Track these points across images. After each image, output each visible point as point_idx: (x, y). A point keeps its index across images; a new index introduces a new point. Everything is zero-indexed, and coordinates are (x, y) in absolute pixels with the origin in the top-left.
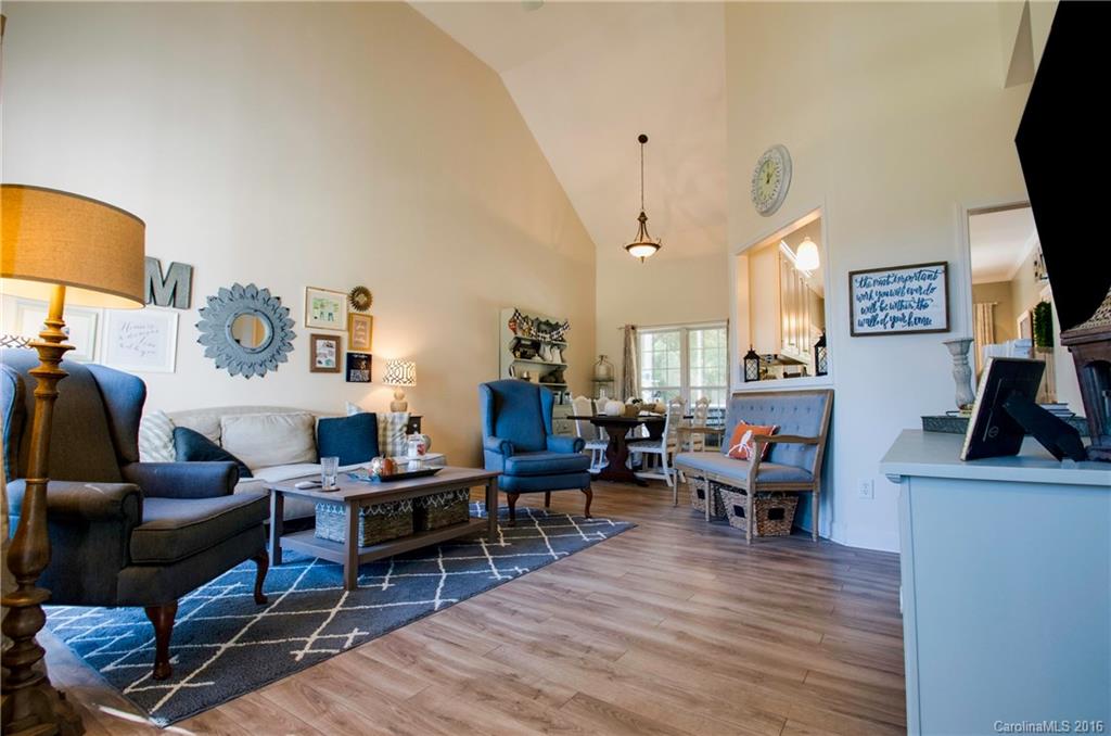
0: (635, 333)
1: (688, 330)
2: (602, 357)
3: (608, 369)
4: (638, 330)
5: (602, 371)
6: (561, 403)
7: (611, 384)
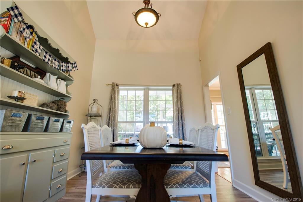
0: (118, 88)
1: (149, 89)
2: (95, 100)
3: (98, 109)
4: (120, 87)
5: (94, 109)
6: (61, 130)
7: (99, 118)
